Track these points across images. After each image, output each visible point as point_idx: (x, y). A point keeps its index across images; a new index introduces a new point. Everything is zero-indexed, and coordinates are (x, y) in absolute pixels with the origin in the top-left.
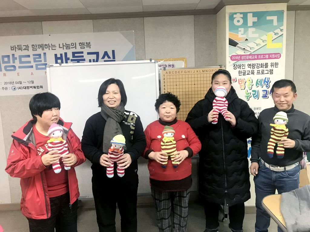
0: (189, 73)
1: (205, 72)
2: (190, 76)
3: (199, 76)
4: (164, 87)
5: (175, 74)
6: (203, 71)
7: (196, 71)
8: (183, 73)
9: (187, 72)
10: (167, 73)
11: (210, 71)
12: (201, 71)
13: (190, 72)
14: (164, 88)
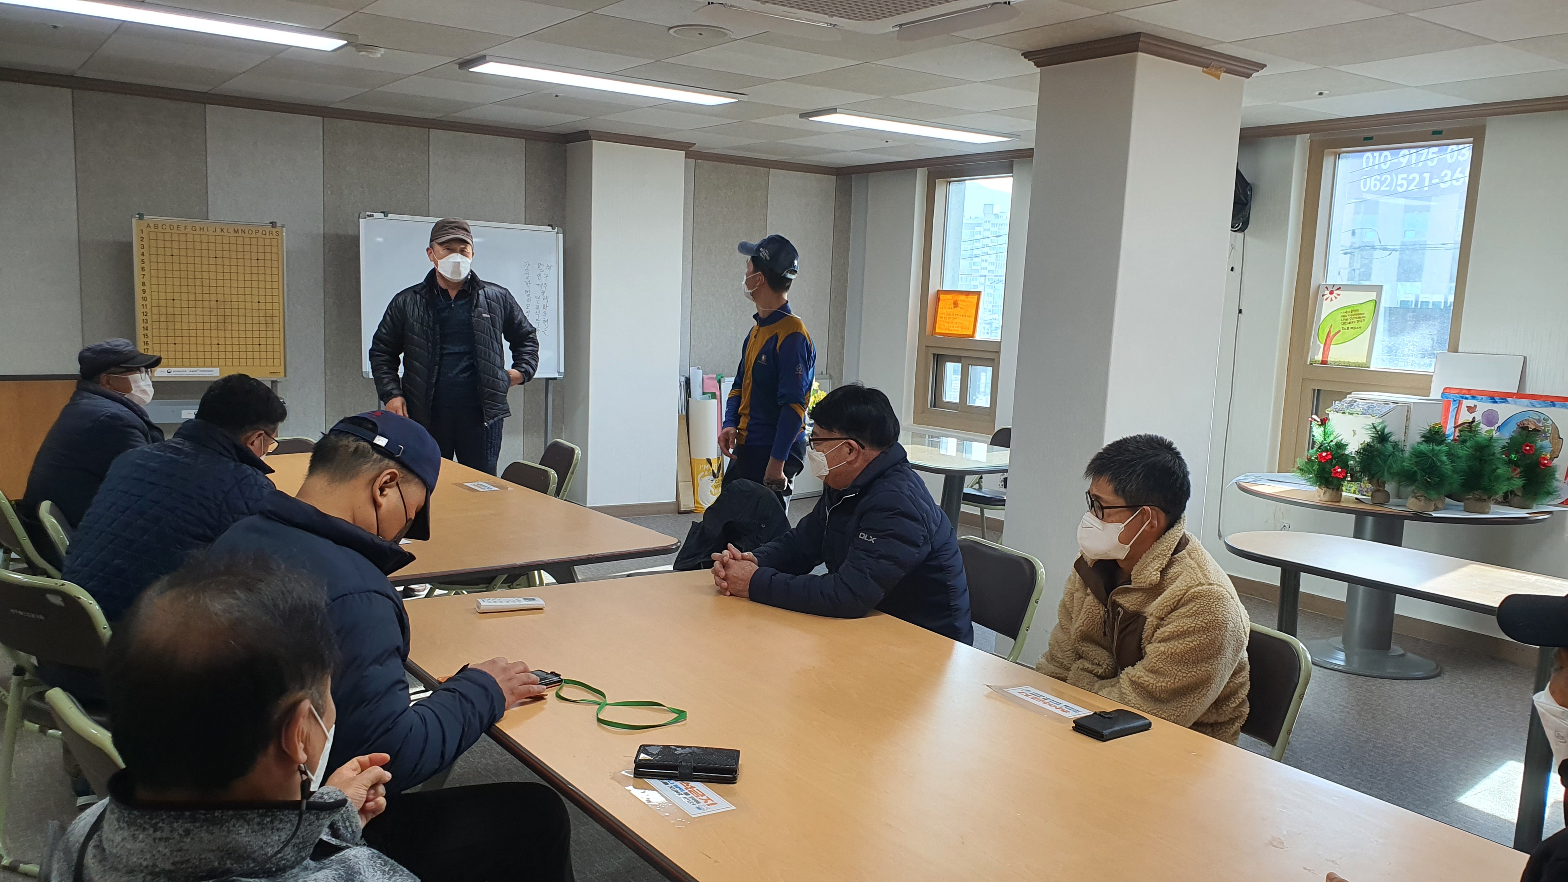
0: (202, 233)
1: (240, 234)
2: (205, 239)
3: (226, 240)
4: (142, 257)
5: (168, 230)
6: (236, 231)
7: (219, 230)
8: (189, 230)
9: (198, 229)
10: (148, 226)
11: (250, 232)
12: (231, 231)
13: (205, 229)
14: (142, 260)
